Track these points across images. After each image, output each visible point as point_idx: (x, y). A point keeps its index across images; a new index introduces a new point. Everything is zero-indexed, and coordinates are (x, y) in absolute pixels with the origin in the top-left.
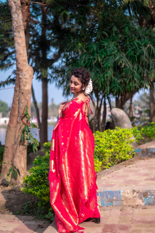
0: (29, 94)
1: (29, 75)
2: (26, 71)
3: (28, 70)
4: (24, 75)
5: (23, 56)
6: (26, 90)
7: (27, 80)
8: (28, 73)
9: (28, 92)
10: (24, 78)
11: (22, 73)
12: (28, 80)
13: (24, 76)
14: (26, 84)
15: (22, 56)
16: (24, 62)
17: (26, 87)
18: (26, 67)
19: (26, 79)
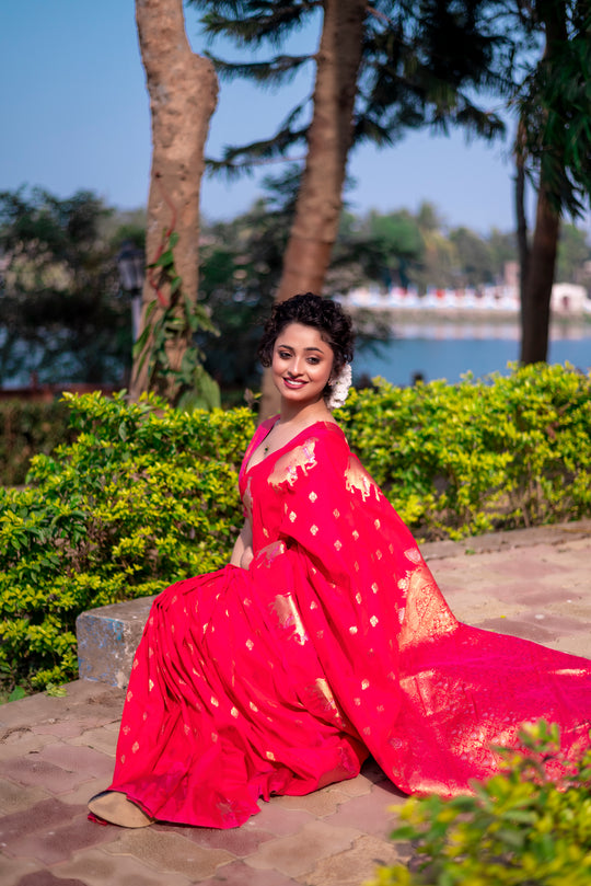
0: (183, 179)
1: (184, 97)
2: (172, 80)
3: (183, 76)
4: (167, 96)
5: (160, 14)
6: (171, 163)
7: (176, 121)
8: (184, 89)
9: (180, 173)
10: (163, 108)
11: (159, 88)
12: (181, 118)
13: (164, 101)
14: (174, 134)
15: (155, 12)
16: (164, 41)
17: (171, 149)
18: (175, 61)
19: (171, 112)
